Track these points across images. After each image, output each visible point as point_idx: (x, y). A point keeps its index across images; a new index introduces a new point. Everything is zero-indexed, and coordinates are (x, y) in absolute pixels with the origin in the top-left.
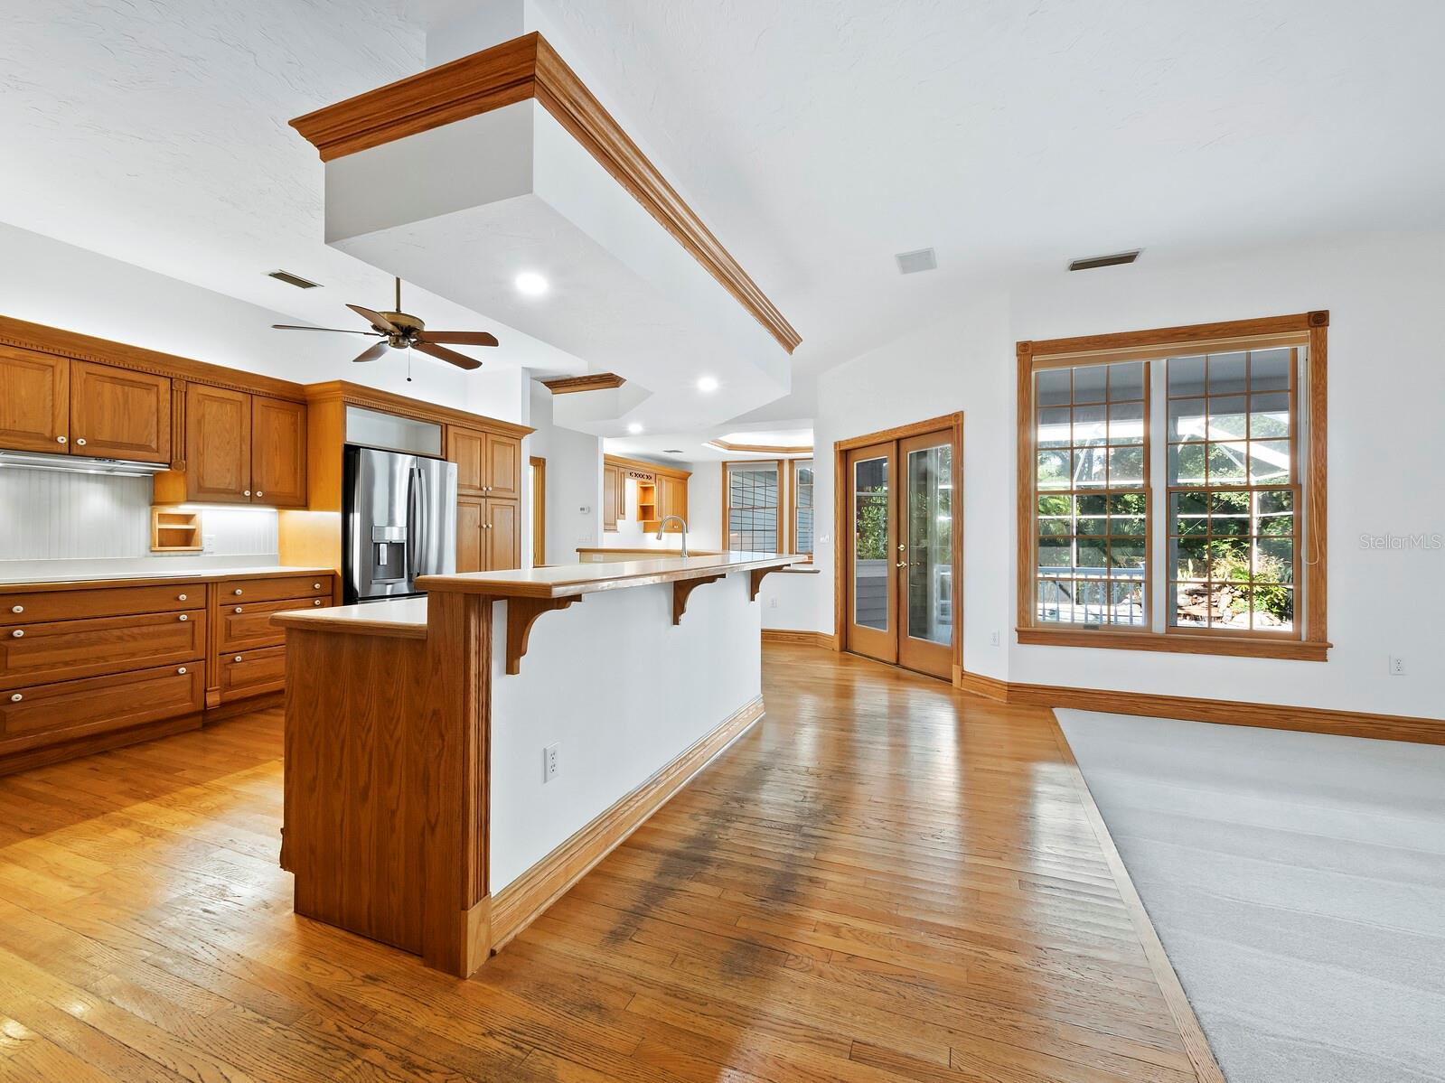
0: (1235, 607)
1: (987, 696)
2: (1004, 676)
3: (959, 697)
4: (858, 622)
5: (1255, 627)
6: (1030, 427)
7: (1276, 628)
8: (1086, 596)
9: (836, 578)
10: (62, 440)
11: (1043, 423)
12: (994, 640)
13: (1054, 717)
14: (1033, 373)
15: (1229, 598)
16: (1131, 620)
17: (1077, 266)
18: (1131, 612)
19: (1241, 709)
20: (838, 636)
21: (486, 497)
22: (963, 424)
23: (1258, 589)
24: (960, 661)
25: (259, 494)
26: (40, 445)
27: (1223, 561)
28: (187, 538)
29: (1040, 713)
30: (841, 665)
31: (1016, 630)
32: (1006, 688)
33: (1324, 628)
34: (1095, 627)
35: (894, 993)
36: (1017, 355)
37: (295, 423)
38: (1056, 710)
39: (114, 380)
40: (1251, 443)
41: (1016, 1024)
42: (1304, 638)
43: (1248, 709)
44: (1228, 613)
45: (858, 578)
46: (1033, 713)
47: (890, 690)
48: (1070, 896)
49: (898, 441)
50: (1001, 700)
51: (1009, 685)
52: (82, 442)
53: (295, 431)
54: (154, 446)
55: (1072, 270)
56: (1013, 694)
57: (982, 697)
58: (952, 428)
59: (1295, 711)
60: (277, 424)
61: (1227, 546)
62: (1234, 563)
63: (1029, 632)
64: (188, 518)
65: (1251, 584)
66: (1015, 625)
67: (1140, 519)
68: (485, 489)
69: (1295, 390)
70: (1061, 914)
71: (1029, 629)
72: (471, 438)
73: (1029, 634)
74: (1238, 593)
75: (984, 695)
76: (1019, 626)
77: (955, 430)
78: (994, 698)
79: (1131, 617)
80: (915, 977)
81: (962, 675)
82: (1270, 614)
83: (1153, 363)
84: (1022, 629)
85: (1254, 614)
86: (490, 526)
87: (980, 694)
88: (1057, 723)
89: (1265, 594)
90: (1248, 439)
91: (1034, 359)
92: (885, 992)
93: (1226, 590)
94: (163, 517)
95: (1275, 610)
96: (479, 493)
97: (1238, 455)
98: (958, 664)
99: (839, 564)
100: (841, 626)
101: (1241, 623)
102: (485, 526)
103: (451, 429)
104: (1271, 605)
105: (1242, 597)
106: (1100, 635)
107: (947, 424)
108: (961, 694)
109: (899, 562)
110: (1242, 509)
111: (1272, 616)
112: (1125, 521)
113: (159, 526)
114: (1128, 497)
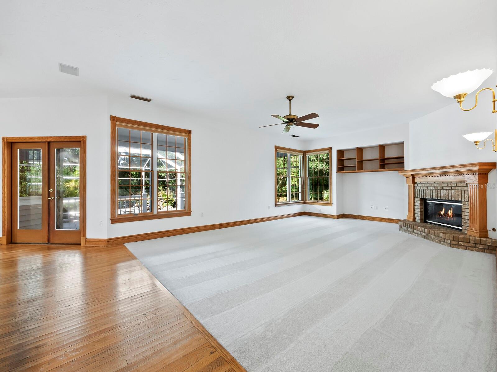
0: (164, 205)
1: (98, 246)
2: (105, 237)
3: (85, 250)
4: (20, 227)
5: (168, 210)
6: (115, 147)
7: (173, 210)
8: (120, 206)
9: (3, 207)
11: (120, 146)
12: (101, 224)
13: (125, 247)
14: (117, 128)
15: (162, 202)
16: (135, 212)
17: (133, 97)
18: (135, 210)
19: (174, 231)
20: (5, 237)
22: (86, 141)
23: (169, 199)
24: (84, 235)
27: (160, 192)
29: (121, 247)
30: (8, 251)
31: (110, 219)
32: (106, 241)
34: (137, 215)
35: (99, 359)
36: (111, 120)
38: (126, 245)
40: (168, 160)
41: (144, 338)
42: (187, 211)
44: (162, 207)
45: (20, 206)
46: (117, 247)
47: (43, 256)
48: (147, 296)
49: (49, 143)
50: (104, 246)
51: (107, 240)
55: (131, 97)
56: (109, 243)
57: (96, 247)
58: (80, 141)
61: (161, 188)
62: (163, 193)
63: (115, 219)
65: (168, 198)
66: (110, 217)
67: (136, 180)
69: (185, 148)
70: (146, 302)
71: (115, 218)
73: (115, 220)
74: (164, 201)
75: (96, 246)
76: (111, 217)
77: (82, 142)
78: (101, 246)
79: (135, 211)
80: (105, 349)
81: (86, 240)
82: (171, 206)
83: (154, 134)
84: (112, 218)
85: (168, 206)
87: (94, 246)
88: (127, 249)
89: (170, 201)
90: (167, 159)
91: (117, 123)
92: (95, 361)
93: (161, 200)
95: (172, 205)
97: (164, 162)
98: (83, 236)
99: (6, 200)
100: (8, 231)
101: (165, 209)
104: (172, 203)
105: (165, 202)
106: (138, 217)
107: (78, 140)
108: (85, 248)
109: (49, 196)
110: (164, 177)
111: (172, 207)
112: (132, 180)
114: (133, 173)
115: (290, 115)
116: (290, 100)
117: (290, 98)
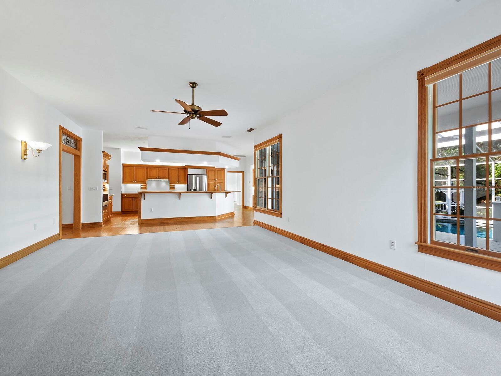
10: (157, 177)
14: (256, 152)
17: (248, 131)
21: (216, 181)
25: (179, 182)
26: (155, 178)
37: (183, 172)
39: (162, 169)
52: (159, 177)
64: (174, 186)
72: (212, 170)
73: (255, 209)
91: (255, 149)
94: (171, 186)
96: (214, 180)
103: (208, 170)
115: (193, 105)
116: (193, 87)
117: (193, 85)
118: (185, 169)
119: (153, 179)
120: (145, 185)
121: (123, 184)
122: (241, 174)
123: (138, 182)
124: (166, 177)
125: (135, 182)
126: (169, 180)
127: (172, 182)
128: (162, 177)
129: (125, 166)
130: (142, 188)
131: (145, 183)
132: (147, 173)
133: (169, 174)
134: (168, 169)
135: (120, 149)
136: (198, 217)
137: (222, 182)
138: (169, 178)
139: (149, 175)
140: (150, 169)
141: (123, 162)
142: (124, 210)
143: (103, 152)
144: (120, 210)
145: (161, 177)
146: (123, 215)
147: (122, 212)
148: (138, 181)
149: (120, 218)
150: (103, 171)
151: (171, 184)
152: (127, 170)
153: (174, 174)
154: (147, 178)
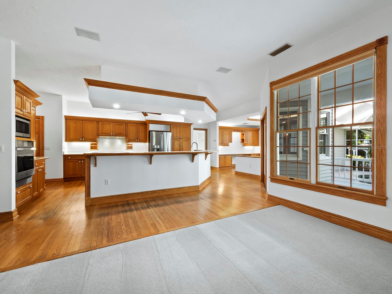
10: (112, 134)
14: (275, 91)
20: (261, 177)
21: (181, 139)
25: (138, 140)
26: (109, 135)
28: (131, 148)
32: (268, 196)
33: (384, 190)
36: (270, 87)
37: (144, 128)
38: (276, 206)
39: (118, 124)
42: (375, 194)
43: (347, 221)
52: (114, 134)
53: (144, 129)
54: (123, 133)
56: (269, 198)
59: (370, 226)
60: (142, 128)
63: (273, 178)
64: (132, 144)
68: (180, 137)
72: (177, 127)
76: (271, 176)
86: (182, 145)
90: (353, 103)
91: (273, 87)
94: (128, 144)
96: (179, 138)
102: (180, 145)
103: (172, 126)
113: (127, 146)
118: (145, 124)
119: (107, 136)
120: (96, 144)
121: (66, 143)
122: (204, 132)
123: (86, 140)
124: (122, 134)
125: (82, 139)
126: (126, 138)
127: (130, 140)
128: (118, 134)
129: (68, 119)
130: (92, 148)
131: (96, 141)
132: (98, 129)
133: (126, 131)
134: (124, 124)
135: (62, 95)
136: (176, 188)
137: (188, 140)
138: (126, 136)
139: (100, 131)
140: (101, 123)
141: (66, 113)
142: (67, 176)
143: (16, 82)
144: (61, 175)
145: (116, 134)
146: (67, 183)
147: (64, 178)
148: (86, 138)
149: (60, 191)
150: (16, 116)
151: (128, 142)
152: (72, 124)
153: (132, 130)
154: (98, 135)
